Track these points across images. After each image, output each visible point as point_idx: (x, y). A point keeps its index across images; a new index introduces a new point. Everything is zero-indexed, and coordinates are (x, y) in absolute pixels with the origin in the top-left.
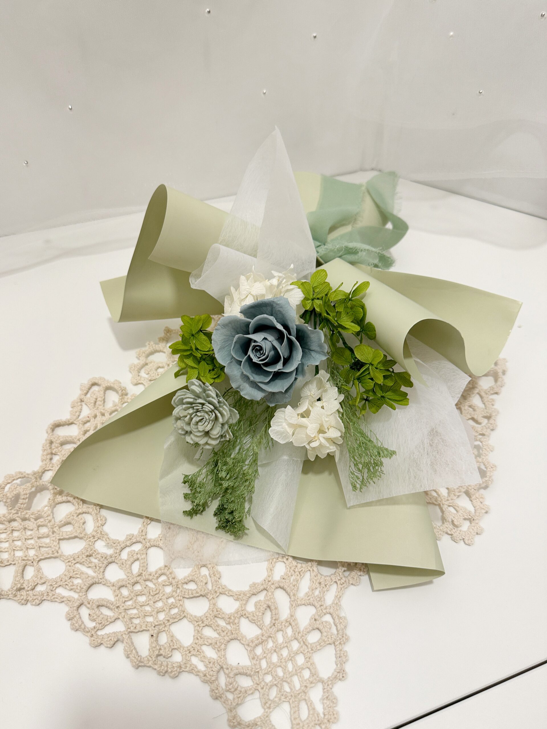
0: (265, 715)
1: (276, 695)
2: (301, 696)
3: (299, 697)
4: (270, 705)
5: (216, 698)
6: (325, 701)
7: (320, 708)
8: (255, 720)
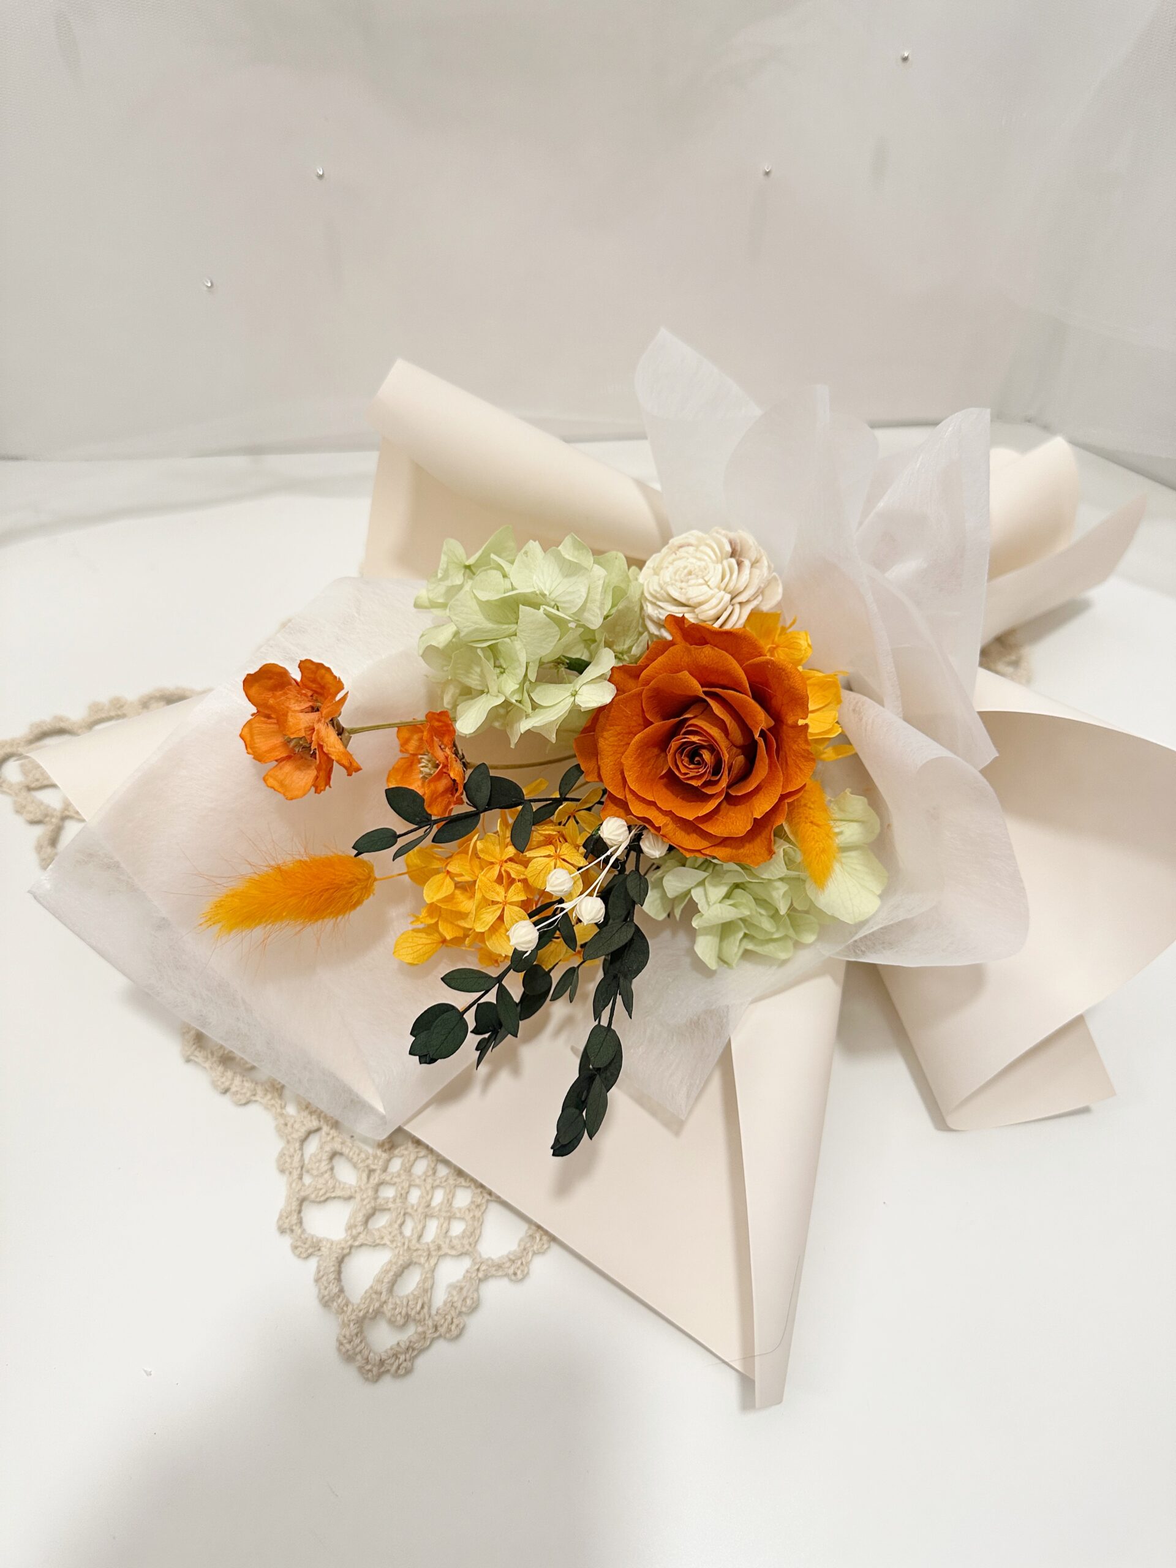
0: (341, 1244)
1: (383, 1227)
2: (420, 1256)
3: (415, 1254)
4: (360, 1233)
5: (282, 1171)
6: (455, 1293)
7: (440, 1298)
8: (320, 1241)
